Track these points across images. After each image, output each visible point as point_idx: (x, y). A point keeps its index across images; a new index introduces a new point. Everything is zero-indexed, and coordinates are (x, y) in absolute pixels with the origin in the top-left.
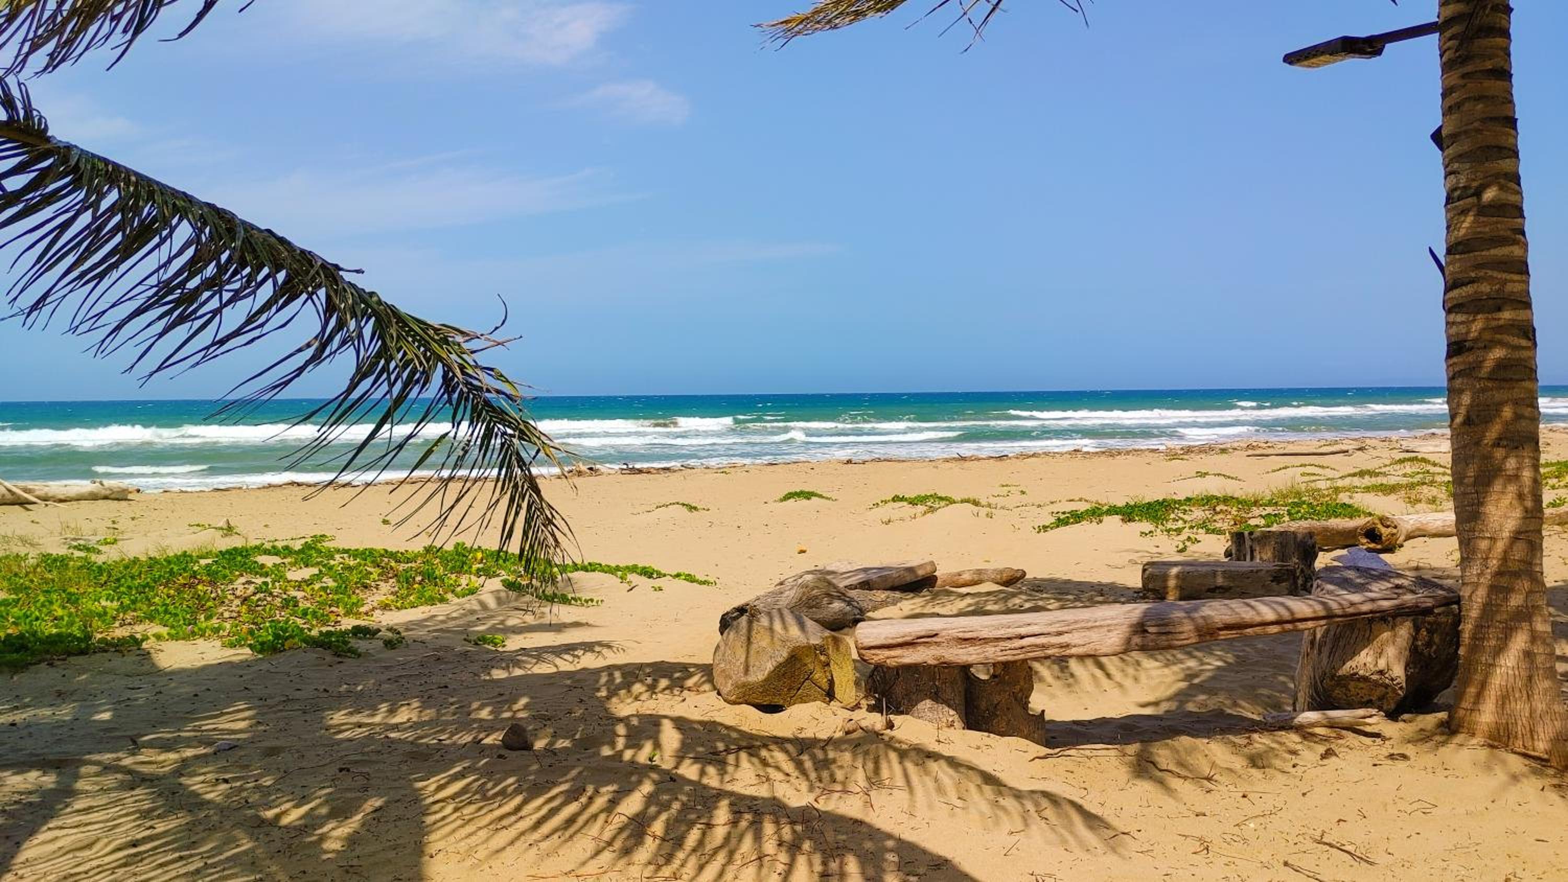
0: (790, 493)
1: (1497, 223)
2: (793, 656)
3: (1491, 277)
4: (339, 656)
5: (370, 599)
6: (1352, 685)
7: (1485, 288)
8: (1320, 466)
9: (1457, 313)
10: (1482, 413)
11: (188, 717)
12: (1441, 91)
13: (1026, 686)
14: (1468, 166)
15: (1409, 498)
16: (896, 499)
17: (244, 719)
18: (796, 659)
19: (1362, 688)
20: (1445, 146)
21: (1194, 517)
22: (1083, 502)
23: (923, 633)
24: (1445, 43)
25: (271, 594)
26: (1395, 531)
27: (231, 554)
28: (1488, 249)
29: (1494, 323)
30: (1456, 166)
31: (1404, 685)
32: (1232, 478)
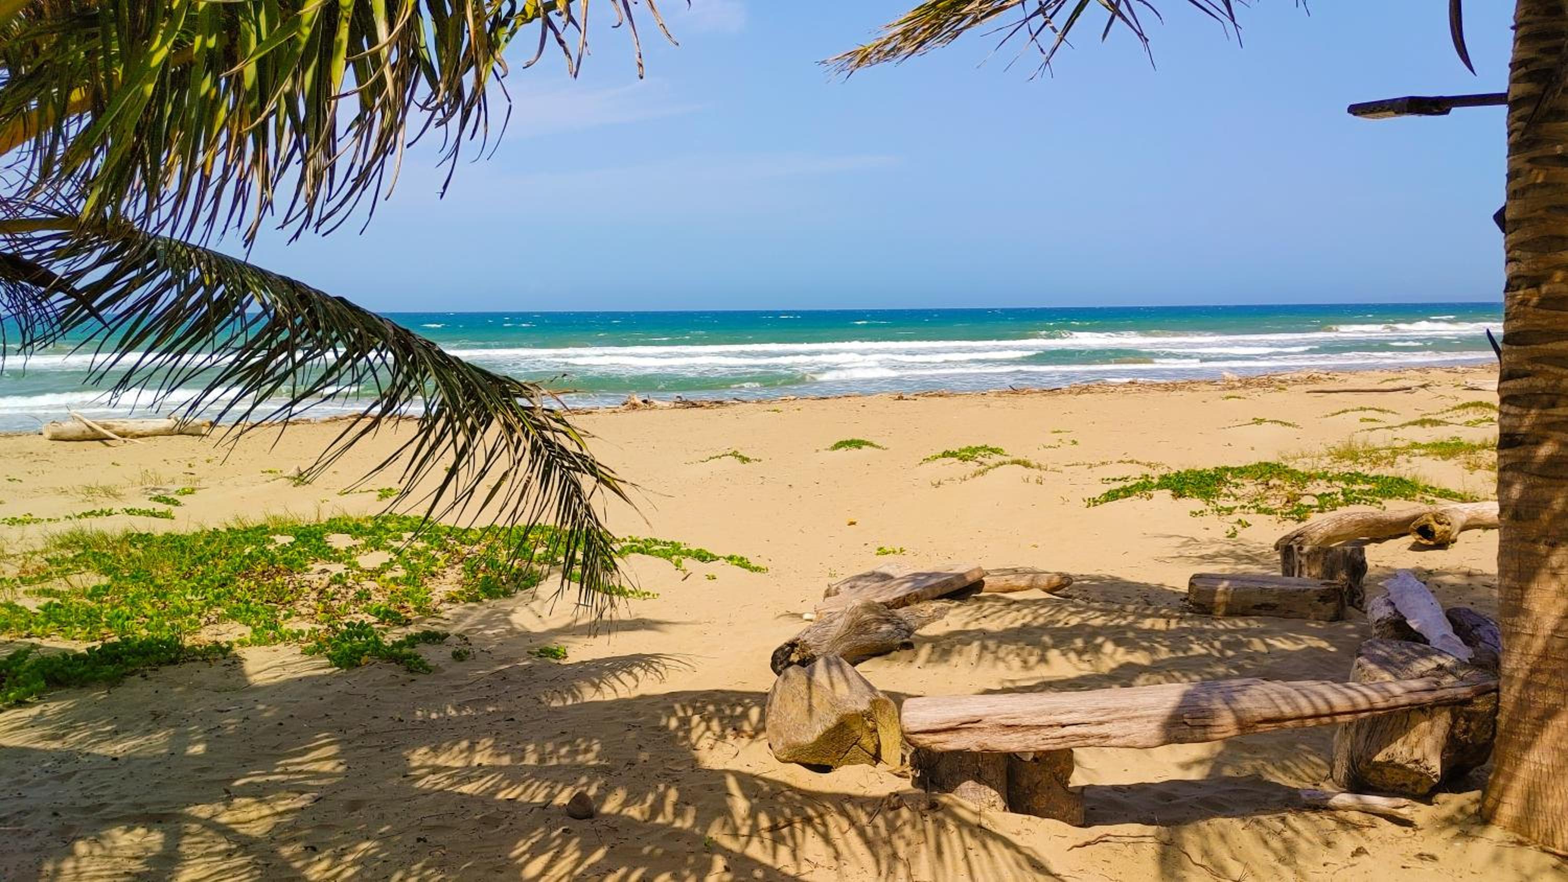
0: (841, 442)
1: (1558, 316)
2: (841, 724)
3: (1547, 371)
4: (412, 671)
5: (438, 589)
6: (1386, 770)
7: (1540, 382)
8: (1379, 410)
9: (1511, 405)
10: (1530, 509)
11: (276, 752)
12: (1506, 172)
13: (1066, 767)
14: (1529, 255)
15: (1468, 463)
16: (946, 454)
17: (328, 759)
18: (845, 726)
19: (1397, 774)
20: (1507, 230)
21: (1245, 491)
22: (1135, 465)
23: (967, 720)
24: (1513, 123)
25: (345, 585)
26: (1448, 528)
27: (305, 536)
28: (1547, 343)
29: (1547, 419)
30: (1517, 253)
31: (1439, 773)
32: (1290, 425)
